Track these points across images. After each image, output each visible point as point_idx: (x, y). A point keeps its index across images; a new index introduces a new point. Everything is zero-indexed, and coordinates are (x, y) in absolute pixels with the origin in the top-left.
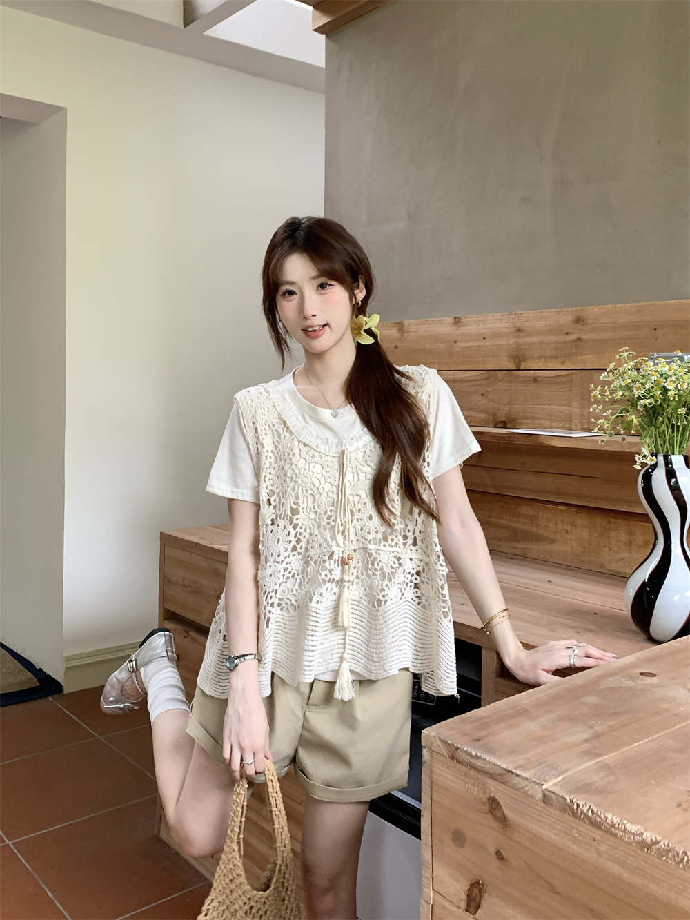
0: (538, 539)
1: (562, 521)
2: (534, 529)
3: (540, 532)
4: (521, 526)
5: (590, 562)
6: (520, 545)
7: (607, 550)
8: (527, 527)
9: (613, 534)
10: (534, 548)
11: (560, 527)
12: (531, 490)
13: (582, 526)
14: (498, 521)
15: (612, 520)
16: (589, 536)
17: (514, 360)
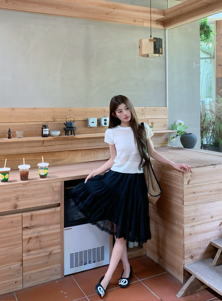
0: (60, 160)
1: (66, 155)
2: (59, 158)
3: (61, 158)
4: (56, 158)
5: (73, 162)
6: (55, 163)
7: (77, 158)
8: (57, 158)
9: (78, 155)
10: (59, 163)
11: (66, 156)
12: (58, 149)
13: (71, 155)
14: (49, 158)
15: (78, 152)
16: (73, 156)
17: (53, 119)
